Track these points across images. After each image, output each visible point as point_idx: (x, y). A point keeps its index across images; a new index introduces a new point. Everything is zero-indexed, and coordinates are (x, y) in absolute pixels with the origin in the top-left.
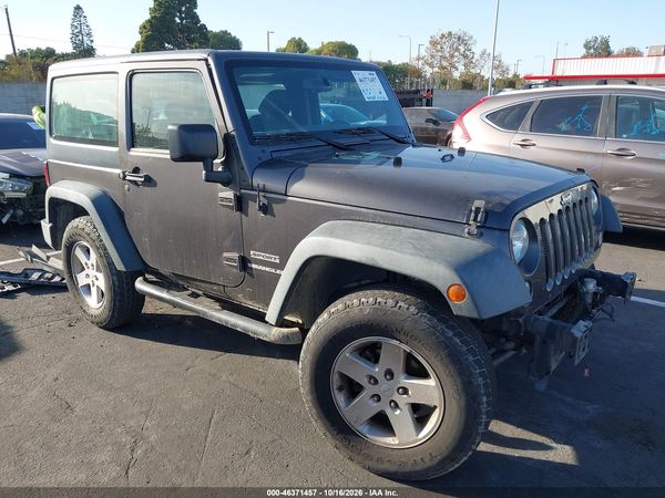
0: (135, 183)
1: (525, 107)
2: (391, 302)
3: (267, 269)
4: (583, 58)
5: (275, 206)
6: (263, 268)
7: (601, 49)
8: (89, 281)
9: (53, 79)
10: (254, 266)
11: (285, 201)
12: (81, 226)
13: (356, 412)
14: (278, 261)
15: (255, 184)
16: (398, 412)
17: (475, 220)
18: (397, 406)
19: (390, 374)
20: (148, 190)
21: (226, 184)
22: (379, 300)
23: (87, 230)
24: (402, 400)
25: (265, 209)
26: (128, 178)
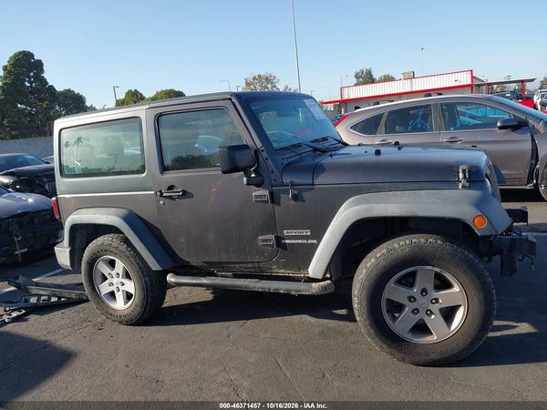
0: (170, 197)
1: (379, 117)
2: (423, 240)
3: (300, 241)
4: (355, 85)
5: (304, 194)
6: (296, 241)
7: (366, 78)
8: (113, 288)
9: (61, 130)
10: (287, 241)
11: (313, 189)
12: (106, 243)
13: (402, 325)
14: (309, 234)
15: (284, 181)
16: (433, 316)
17: (465, 177)
18: (432, 313)
19: (424, 291)
20: (184, 201)
21: (259, 185)
22: (414, 241)
23: (114, 244)
24: (435, 308)
25: (295, 198)
26: (164, 195)
